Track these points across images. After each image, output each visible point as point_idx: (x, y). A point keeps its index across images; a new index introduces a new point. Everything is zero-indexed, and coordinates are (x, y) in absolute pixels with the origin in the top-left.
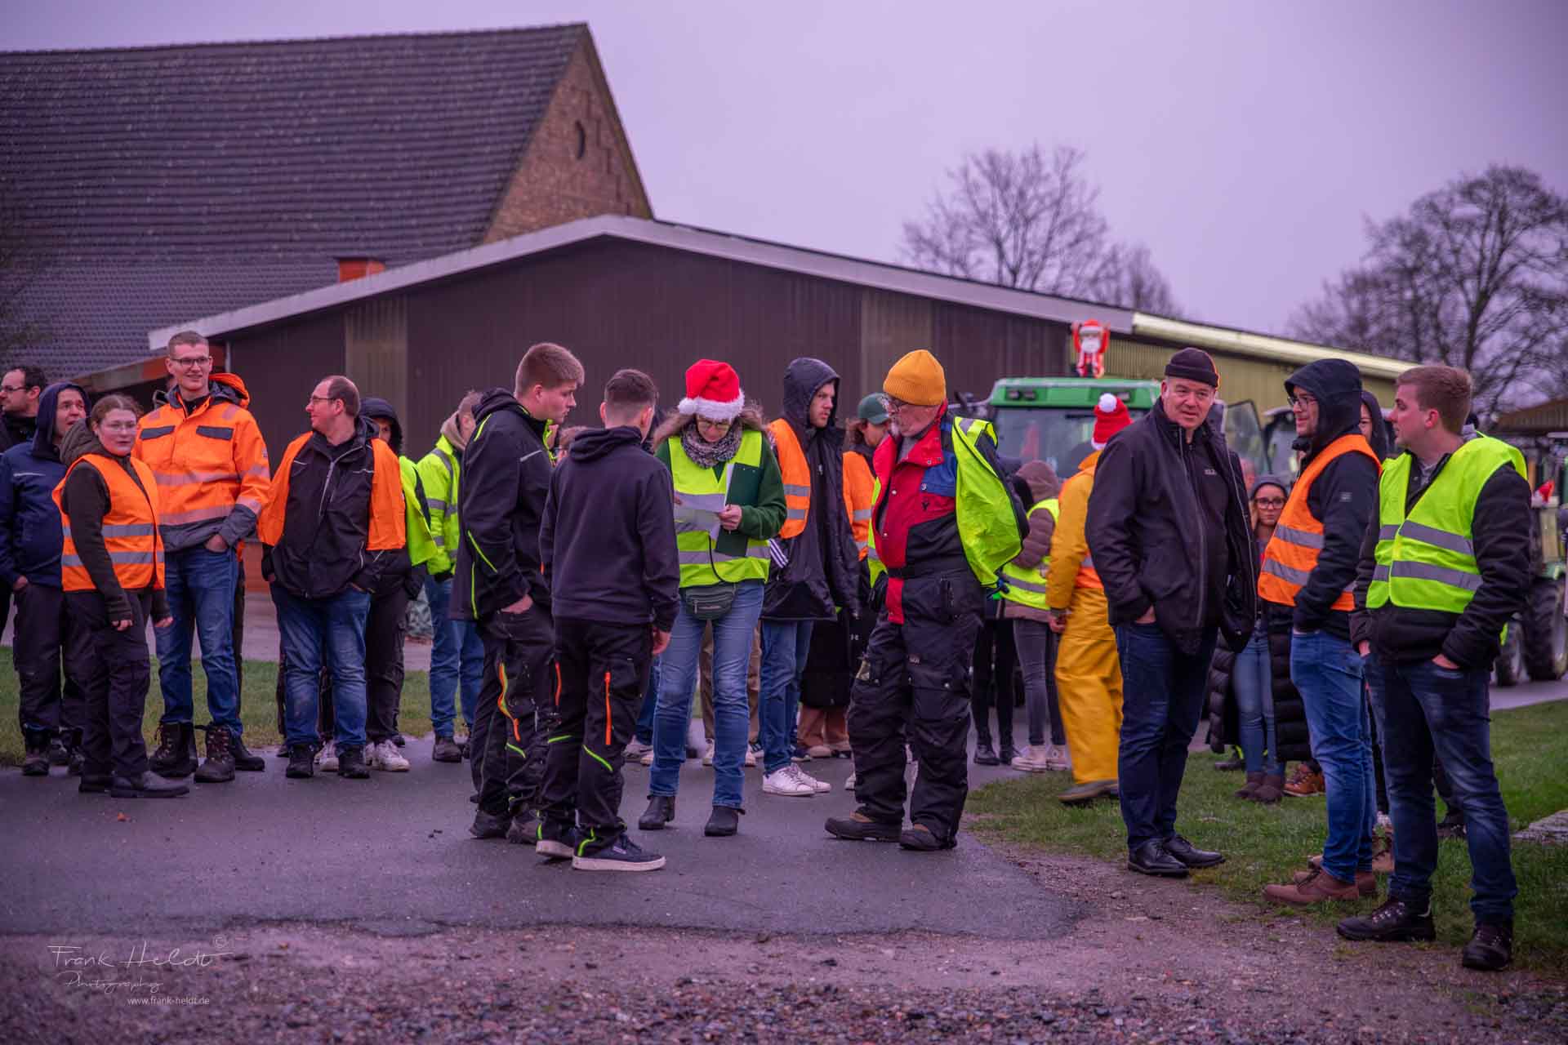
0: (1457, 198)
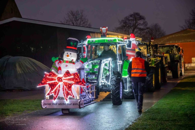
0: (130, 17)
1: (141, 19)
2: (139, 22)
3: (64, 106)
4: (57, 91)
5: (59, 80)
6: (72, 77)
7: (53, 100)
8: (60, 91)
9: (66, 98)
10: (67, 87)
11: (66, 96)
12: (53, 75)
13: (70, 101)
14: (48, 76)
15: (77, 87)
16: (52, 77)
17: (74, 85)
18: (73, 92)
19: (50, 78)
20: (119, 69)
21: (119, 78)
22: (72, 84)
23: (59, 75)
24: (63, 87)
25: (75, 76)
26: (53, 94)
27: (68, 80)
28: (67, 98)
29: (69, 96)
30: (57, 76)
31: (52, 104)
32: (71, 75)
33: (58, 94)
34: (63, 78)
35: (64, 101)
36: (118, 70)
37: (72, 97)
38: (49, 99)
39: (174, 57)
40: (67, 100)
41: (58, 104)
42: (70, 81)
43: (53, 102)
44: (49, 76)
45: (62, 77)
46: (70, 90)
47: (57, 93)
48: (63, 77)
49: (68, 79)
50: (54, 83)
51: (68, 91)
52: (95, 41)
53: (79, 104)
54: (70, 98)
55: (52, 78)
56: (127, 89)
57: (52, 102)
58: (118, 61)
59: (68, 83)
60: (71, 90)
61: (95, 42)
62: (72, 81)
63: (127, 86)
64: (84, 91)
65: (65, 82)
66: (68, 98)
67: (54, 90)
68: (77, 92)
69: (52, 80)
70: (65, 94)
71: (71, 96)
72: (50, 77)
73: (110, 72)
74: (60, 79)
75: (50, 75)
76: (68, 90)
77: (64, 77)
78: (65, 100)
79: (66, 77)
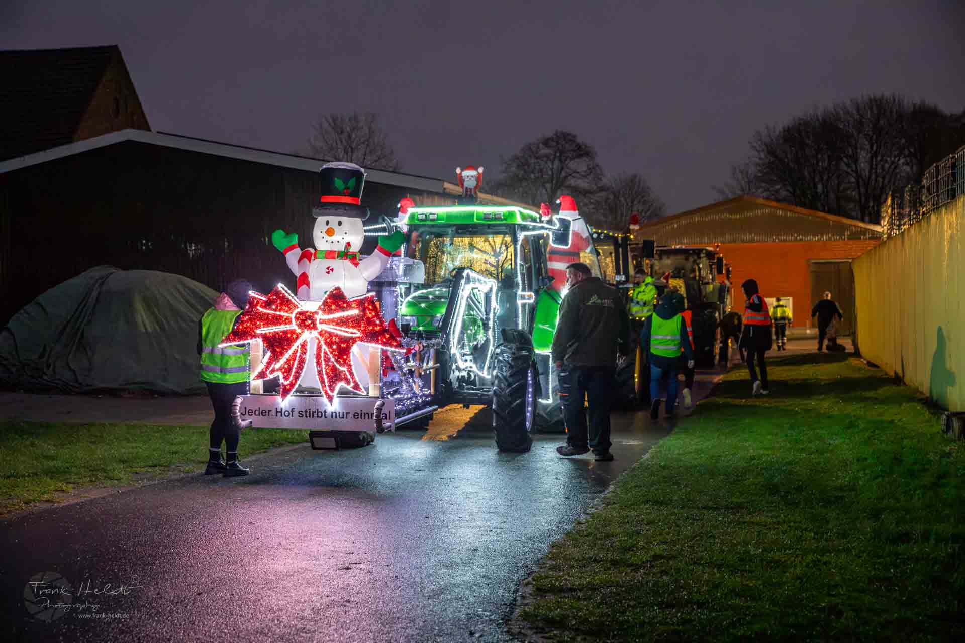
0: (541, 145)
1: (580, 156)
2: (573, 165)
3: (319, 420)
4: (295, 366)
5: (303, 321)
6: (354, 312)
7: (279, 399)
8: (305, 366)
9: (326, 393)
10: (334, 350)
11: (327, 384)
12: (281, 304)
13: (344, 405)
14: (261, 306)
15: (371, 350)
16: (275, 310)
17: (359, 342)
18: (354, 371)
19: (268, 314)
20: (521, 324)
21: (524, 352)
22: (354, 340)
23: (302, 303)
24: (319, 348)
25: (364, 310)
26: (280, 374)
27: (337, 324)
28: (332, 390)
29: (341, 385)
30: (296, 307)
31: (273, 413)
32: (349, 306)
33: (297, 377)
34: (320, 316)
35: (322, 404)
36: (517, 324)
37: (350, 387)
38: (261, 392)
39: (700, 290)
40: (330, 399)
41: (296, 414)
42: (343, 328)
43: (278, 404)
44: (265, 307)
45: (316, 313)
46: (345, 360)
47: (294, 370)
48: (320, 312)
49: (339, 319)
50: (285, 332)
51: (338, 366)
52: (435, 216)
53: (378, 416)
54: (343, 393)
55: (278, 313)
56: (547, 398)
57: (274, 404)
58: (520, 292)
59: (336, 335)
60: (346, 363)
61: (438, 219)
62: (354, 327)
63: (547, 383)
64: (395, 366)
65: (326, 332)
66: (336, 392)
67: (283, 361)
68: (371, 370)
69: (277, 320)
70: (325, 376)
71: (348, 383)
72: (270, 309)
73: (490, 332)
74: (306, 320)
75: (267, 305)
76: (337, 361)
77: (324, 311)
78: (325, 400)
79: (330, 312)
